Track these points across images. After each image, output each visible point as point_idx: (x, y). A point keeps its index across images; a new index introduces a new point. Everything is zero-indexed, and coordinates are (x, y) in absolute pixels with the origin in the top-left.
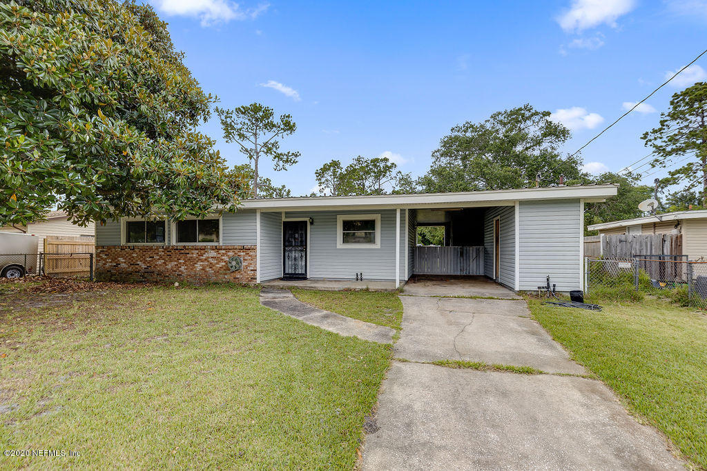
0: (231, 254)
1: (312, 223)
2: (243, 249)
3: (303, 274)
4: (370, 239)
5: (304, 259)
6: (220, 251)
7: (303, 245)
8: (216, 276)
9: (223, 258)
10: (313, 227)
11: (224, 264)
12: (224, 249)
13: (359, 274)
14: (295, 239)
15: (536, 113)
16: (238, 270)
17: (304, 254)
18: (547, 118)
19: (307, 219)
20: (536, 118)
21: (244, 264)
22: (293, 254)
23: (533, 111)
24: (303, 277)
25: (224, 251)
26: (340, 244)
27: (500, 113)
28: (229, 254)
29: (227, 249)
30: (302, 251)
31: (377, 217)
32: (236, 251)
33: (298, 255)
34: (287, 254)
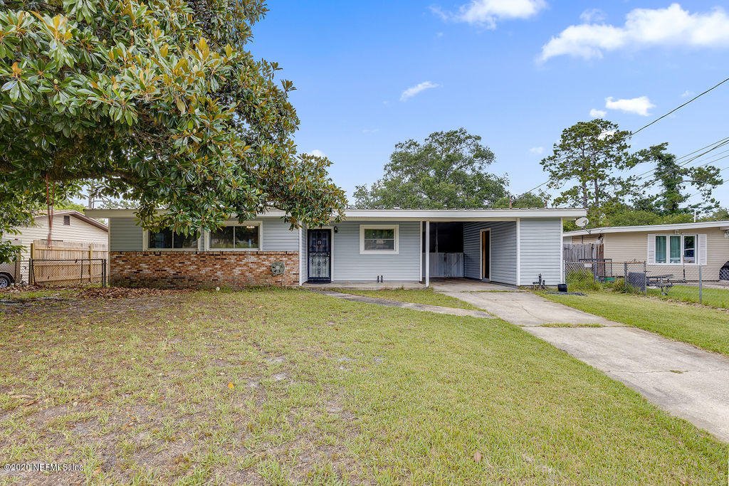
0: (272, 259)
1: (336, 231)
2: (286, 254)
3: (327, 278)
4: (390, 246)
5: (328, 263)
6: (261, 257)
7: (327, 252)
8: (256, 280)
9: (264, 263)
10: (337, 234)
11: (265, 268)
12: (265, 255)
13: (380, 277)
14: (319, 245)
15: (470, 137)
16: (280, 274)
17: (327, 259)
18: (478, 141)
19: (332, 228)
20: (469, 141)
21: (287, 268)
22: (316, 260)
23: (467, 134)
24: (327, 280)
25: (265, 257)
26: (362, 251)
27: (437, 134)
28: (270, 259)
29: (269, 255)
30: (325, 256)
31: (396, 228)
32: (278, 257)
33: (322, 260)
34: (310, 259)
